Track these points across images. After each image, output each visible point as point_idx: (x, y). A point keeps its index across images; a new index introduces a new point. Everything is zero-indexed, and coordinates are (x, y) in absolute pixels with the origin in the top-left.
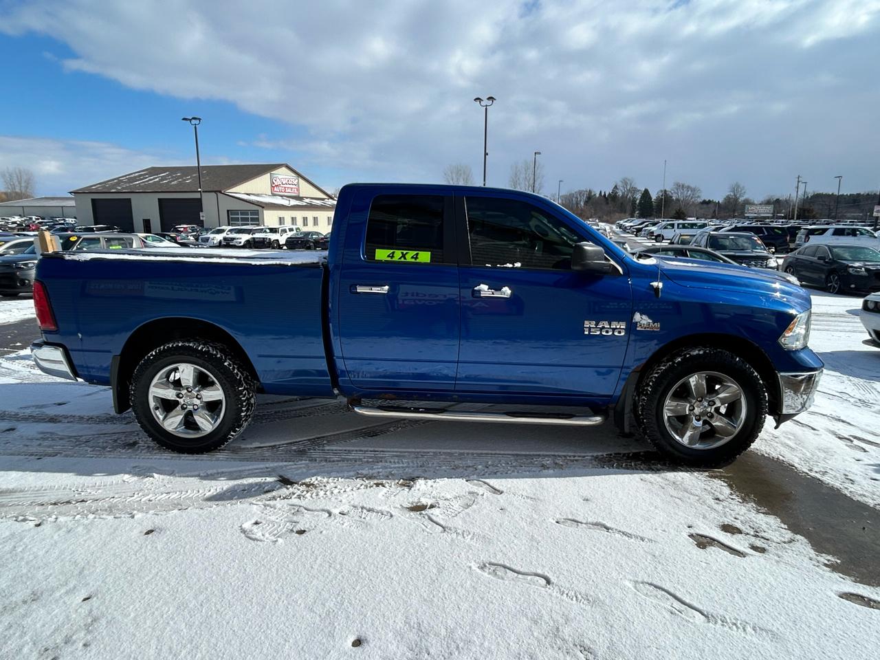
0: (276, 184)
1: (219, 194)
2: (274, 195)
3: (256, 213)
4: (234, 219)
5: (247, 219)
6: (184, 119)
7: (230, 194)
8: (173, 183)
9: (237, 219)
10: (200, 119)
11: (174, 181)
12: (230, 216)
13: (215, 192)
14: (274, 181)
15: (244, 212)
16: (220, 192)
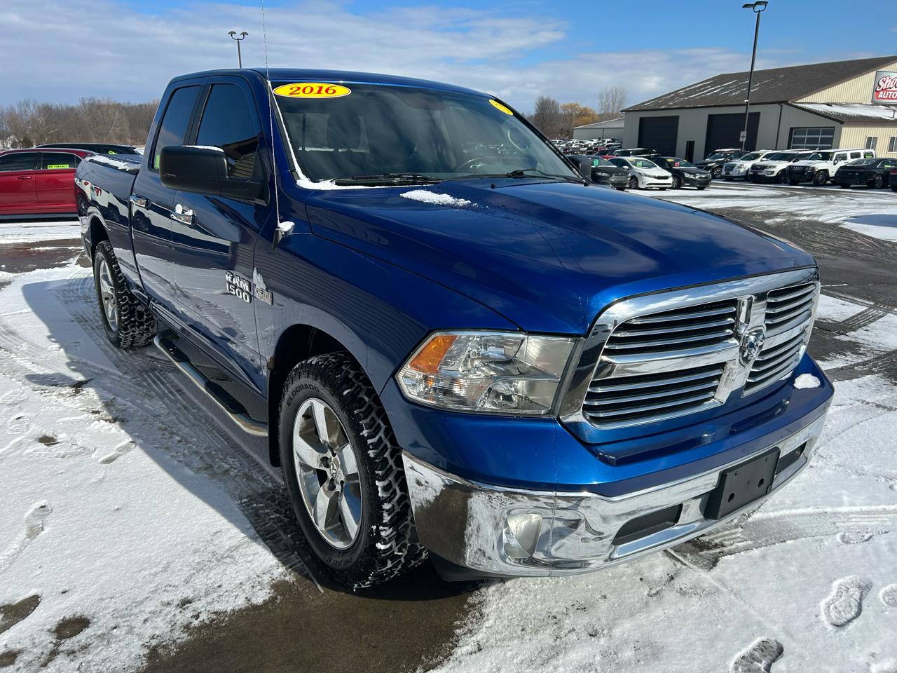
0: (883, 86)
1: (785, 106)
2: (875, 104)
3: (831, 131)
4: (797, 141)
5: (815, 141)
6: (746, 6)
7: (800, 105)
8: (734, 94)
9: (802, 141)
10: (766, 3)
11: (734, 91)
12: (794, 136)
13: (779, 103)
14: (881, 83)
15: (814, 131)
16: (786, 103)
